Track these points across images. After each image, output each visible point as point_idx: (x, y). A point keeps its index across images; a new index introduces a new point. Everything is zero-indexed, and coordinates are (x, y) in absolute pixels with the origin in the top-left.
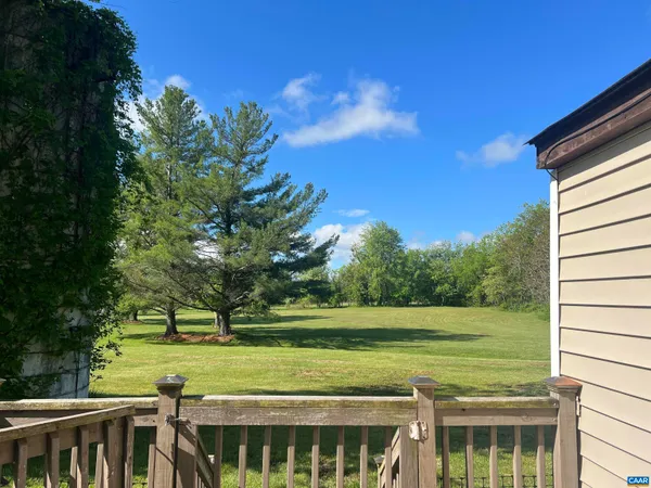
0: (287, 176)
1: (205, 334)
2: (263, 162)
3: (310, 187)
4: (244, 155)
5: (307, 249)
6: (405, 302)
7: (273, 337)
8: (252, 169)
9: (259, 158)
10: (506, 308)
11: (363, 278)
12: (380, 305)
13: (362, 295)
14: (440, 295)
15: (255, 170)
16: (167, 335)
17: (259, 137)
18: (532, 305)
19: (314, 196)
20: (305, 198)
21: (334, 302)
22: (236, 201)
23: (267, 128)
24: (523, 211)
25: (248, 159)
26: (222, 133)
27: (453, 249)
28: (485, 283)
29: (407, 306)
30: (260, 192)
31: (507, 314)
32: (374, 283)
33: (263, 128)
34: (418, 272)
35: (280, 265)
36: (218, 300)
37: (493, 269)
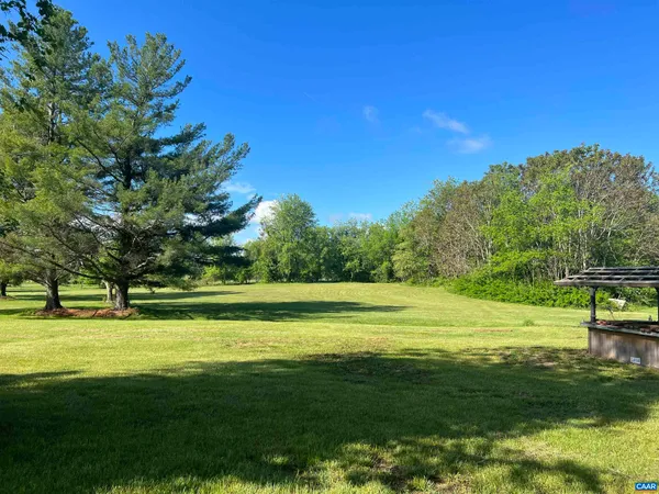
0: (201, 127)
1: (97, 309)
2: (173, 107)
3: (230, 139)
4: (149, 97)
5: (222, 212)
6: (314, 278)
7: (181, 312)
8: (159, 115)
9: (168, 102)
10: (414, 283)
11: (272, 253)
12: (289, 281)
13: (271, 271)
14: (349, 271)
15: (162, 115)
16: (47, 309)
17: (169, 77)
18: (439, 280)
19: (235, 149)
20: (222, 152)
21: (240, 278)
22: (139, 152)
23: (179, 68)
24: (433, 187)
25: (154, 101)
26: (122, 66)
27: (359, 227)
28: (394, 258)
29: (317, 282)
30: (168, 142)
31: (416, 289)
32: (283, 258)
33: (174, 67)
34: (326, 249)
35: (191, 228)
36: (114, 268)
37: (403, 245)
